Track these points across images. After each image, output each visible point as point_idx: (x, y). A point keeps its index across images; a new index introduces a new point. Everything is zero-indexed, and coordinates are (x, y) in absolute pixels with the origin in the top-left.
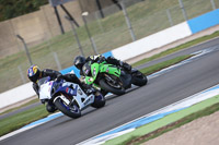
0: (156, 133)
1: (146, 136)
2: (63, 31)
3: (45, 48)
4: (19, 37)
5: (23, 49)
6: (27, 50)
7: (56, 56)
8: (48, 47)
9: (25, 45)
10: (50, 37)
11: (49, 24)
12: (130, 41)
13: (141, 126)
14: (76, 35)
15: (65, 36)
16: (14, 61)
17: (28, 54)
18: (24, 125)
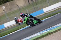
0: (55, 32)
1: (52, 32)
2: (29, 4)
3: (24, 8)
4: (17, 5)
5: (18, 8)
6: (19, 9)
7: (27, 10)
8: (25, 8)
9: (19, 7)
10: (26, 5)
11: (25, 2)
12: (48, 6)
13: (51, 30)
14: (33, 5)
15: (30, 5)
16: (16, 12)
17: (20, 10)
18: (18, 29)
